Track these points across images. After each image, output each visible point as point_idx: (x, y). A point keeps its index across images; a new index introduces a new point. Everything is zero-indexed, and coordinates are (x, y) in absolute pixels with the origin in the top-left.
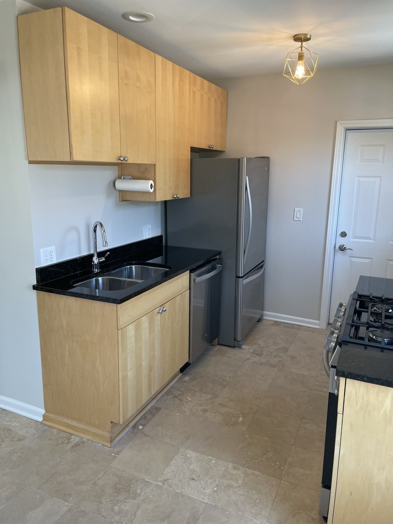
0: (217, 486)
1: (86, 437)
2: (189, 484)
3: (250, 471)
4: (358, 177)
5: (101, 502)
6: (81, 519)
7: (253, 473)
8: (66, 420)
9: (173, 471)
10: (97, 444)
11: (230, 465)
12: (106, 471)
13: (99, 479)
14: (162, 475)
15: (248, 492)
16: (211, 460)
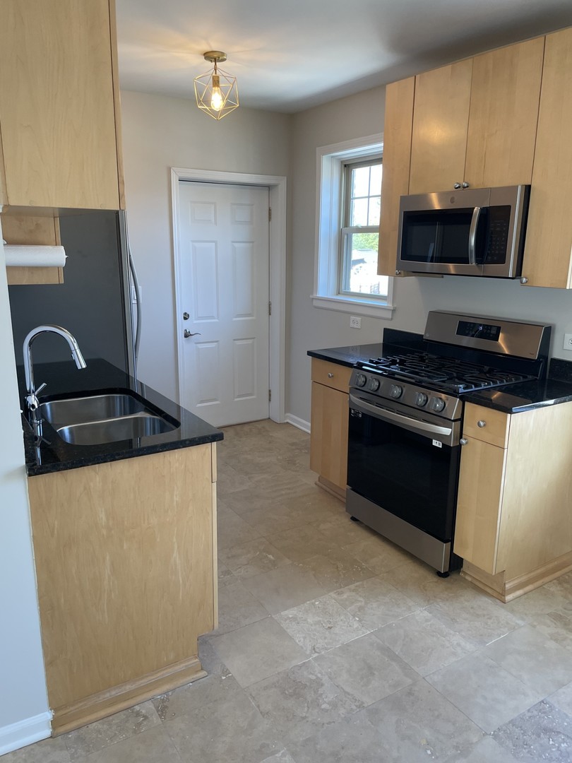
0: (354, 616)
1: (157, 692)
2: (336, 634)
3: (352, 586)
4: (193, 241)
5: (304, 718)
6: (318, 746)
7: (356, 586)
8: (108, 695)
9: (305, 638)
10: (186, 687)
11: (332, 594)
12: (251, 695)
13: (258, 707)
14: (302, 648)
15: (378, 601)
16: (313, 604)
